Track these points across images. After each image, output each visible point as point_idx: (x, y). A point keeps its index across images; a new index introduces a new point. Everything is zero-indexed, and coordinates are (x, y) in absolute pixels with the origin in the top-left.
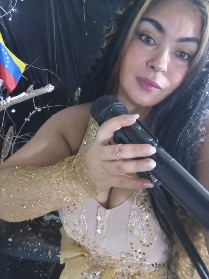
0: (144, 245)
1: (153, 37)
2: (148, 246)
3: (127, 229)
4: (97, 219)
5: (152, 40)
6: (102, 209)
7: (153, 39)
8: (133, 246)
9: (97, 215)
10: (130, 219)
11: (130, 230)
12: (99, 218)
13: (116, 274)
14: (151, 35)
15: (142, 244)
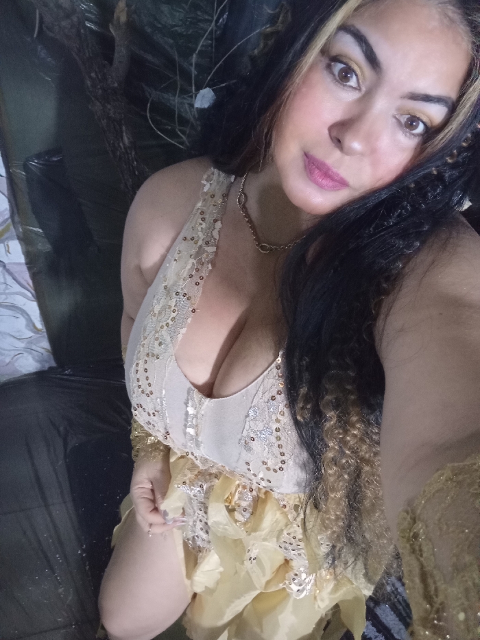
0: (268, 469)
1: (358, 71)
2: (275, 471)
3: (240, 440)
4: (187, 412)
5: (354, 78)
6: (197, 395)
7: (356, 75)
8: (250, 467)
9: (186, 404)
10: (247, 423)
11: (246, 441)
12: (191, 411)
13: (239, 485)
14: (355, 67)
15: (265, 466)
